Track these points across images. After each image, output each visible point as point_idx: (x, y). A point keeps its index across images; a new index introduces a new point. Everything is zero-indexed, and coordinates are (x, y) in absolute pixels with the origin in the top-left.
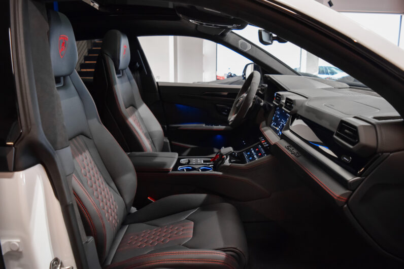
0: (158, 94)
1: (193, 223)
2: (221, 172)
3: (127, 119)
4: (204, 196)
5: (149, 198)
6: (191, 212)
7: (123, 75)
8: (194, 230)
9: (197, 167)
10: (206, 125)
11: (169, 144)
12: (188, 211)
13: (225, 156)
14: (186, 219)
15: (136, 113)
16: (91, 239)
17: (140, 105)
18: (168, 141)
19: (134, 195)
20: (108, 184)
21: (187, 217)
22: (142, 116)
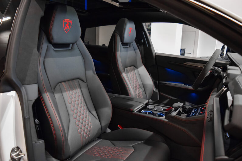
0: (154, 60)
1: (133, 150)
2: (167, 119)
3: (122, 74)
4: (151, 133)
5: (119, 126)
6: (138, 142)
7: (130, 46)
8: (130, 155)
9: (155, 112)
10: (184, 84)
11: (158, 94)
12: (136, 141)
13: (173, 109)
14: (132, 146)
15: (136, 71)
16: (42, 142)
17: (140, 66)
18: (158, 92)
19: (110, 122)
20: (90, 111)
21: (133, 145)
22: (140, 73)
